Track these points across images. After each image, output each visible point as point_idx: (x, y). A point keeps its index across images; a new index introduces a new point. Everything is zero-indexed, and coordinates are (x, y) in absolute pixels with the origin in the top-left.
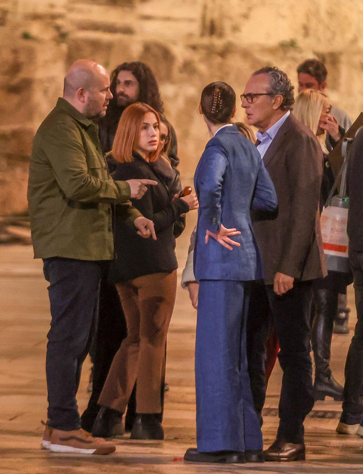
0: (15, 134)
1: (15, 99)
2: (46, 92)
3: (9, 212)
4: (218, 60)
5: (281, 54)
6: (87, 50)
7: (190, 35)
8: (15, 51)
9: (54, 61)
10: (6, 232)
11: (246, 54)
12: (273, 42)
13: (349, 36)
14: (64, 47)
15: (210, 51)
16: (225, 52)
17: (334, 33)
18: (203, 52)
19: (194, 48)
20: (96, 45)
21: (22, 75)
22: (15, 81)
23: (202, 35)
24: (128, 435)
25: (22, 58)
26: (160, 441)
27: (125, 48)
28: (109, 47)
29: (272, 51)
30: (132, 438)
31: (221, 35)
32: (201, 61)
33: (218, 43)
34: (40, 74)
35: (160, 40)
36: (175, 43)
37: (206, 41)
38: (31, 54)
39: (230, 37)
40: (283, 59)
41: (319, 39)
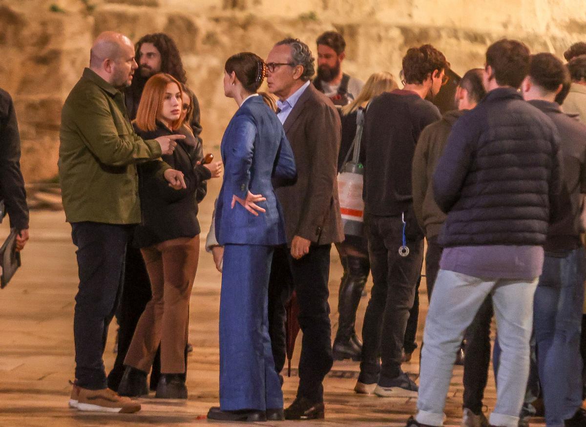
0: (44, 104)
1: (44, 70)
2: (73, 63)
3: (37, 178)
4: (240, 32)
5: (301, 26)
6: (113, 22)
7: (213, 8)
8: (44, 24)
9: (81, 33)
10: (35, 199)
11: (267, 26)
12: (293, 14)
13: (367, 8)
14: (91, 20)
15: (233, 23)
16: (246, 25)
17: (352, 6)
18: (224, 25)
19: (217, 20)
20: (121, 18)
21: (51, 46)
22: (44, 52)
23: (225, 8)
24: (153, 394)
25: (51, 30)
26: (183, 400)
27: (150, 21)
28: (134, 19)
29: (292, 23)
30: (157, 397)
31: (243, 8)
32: (224, 32)
33: (240, 15)
34: (68, 45)
35: (184, 12)
36: (198, 15)
37: (228, 13)
38: (59, 25)
39: (252, 9)
40: (303, 31)
41: (337, 12)
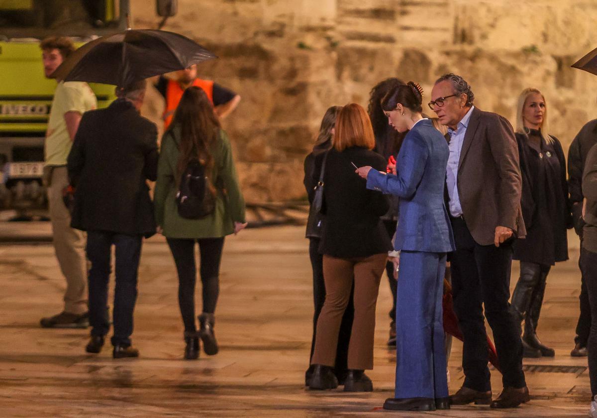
0: (293, 130)
1: (292, 100)
2: (319, 94)
3: (288, 197)
4: (468, 63)
5: (523, 58)
6: (354, 58)
7: (444, 43)
8: (292, 59)
9: (326, 67)
10: (283, 215)
11: (493, 58)
12: (517, 47)
13: (583, 41)
14: (334, 55)
15: (462, 56)
16: (475, 57)
17: (569, 39)
18: (455, 58)
19: (448, 54)
20: (362, 52)
21: (299, 79)
22: (293, 84)
23: (455, 42)
25: (298, 65)
27: (387, 56)
28: (373, 54)
29: (515, 55)
31: (471, 42)
32: (454, 65)
33: (469, 49)
34: (314, 78)
35: (418, 47)
36: (430, 50)
37: (458, 47)
38: (306, 60)
39: (479, 44)
40: (525, 62)
41: (556, 44)
